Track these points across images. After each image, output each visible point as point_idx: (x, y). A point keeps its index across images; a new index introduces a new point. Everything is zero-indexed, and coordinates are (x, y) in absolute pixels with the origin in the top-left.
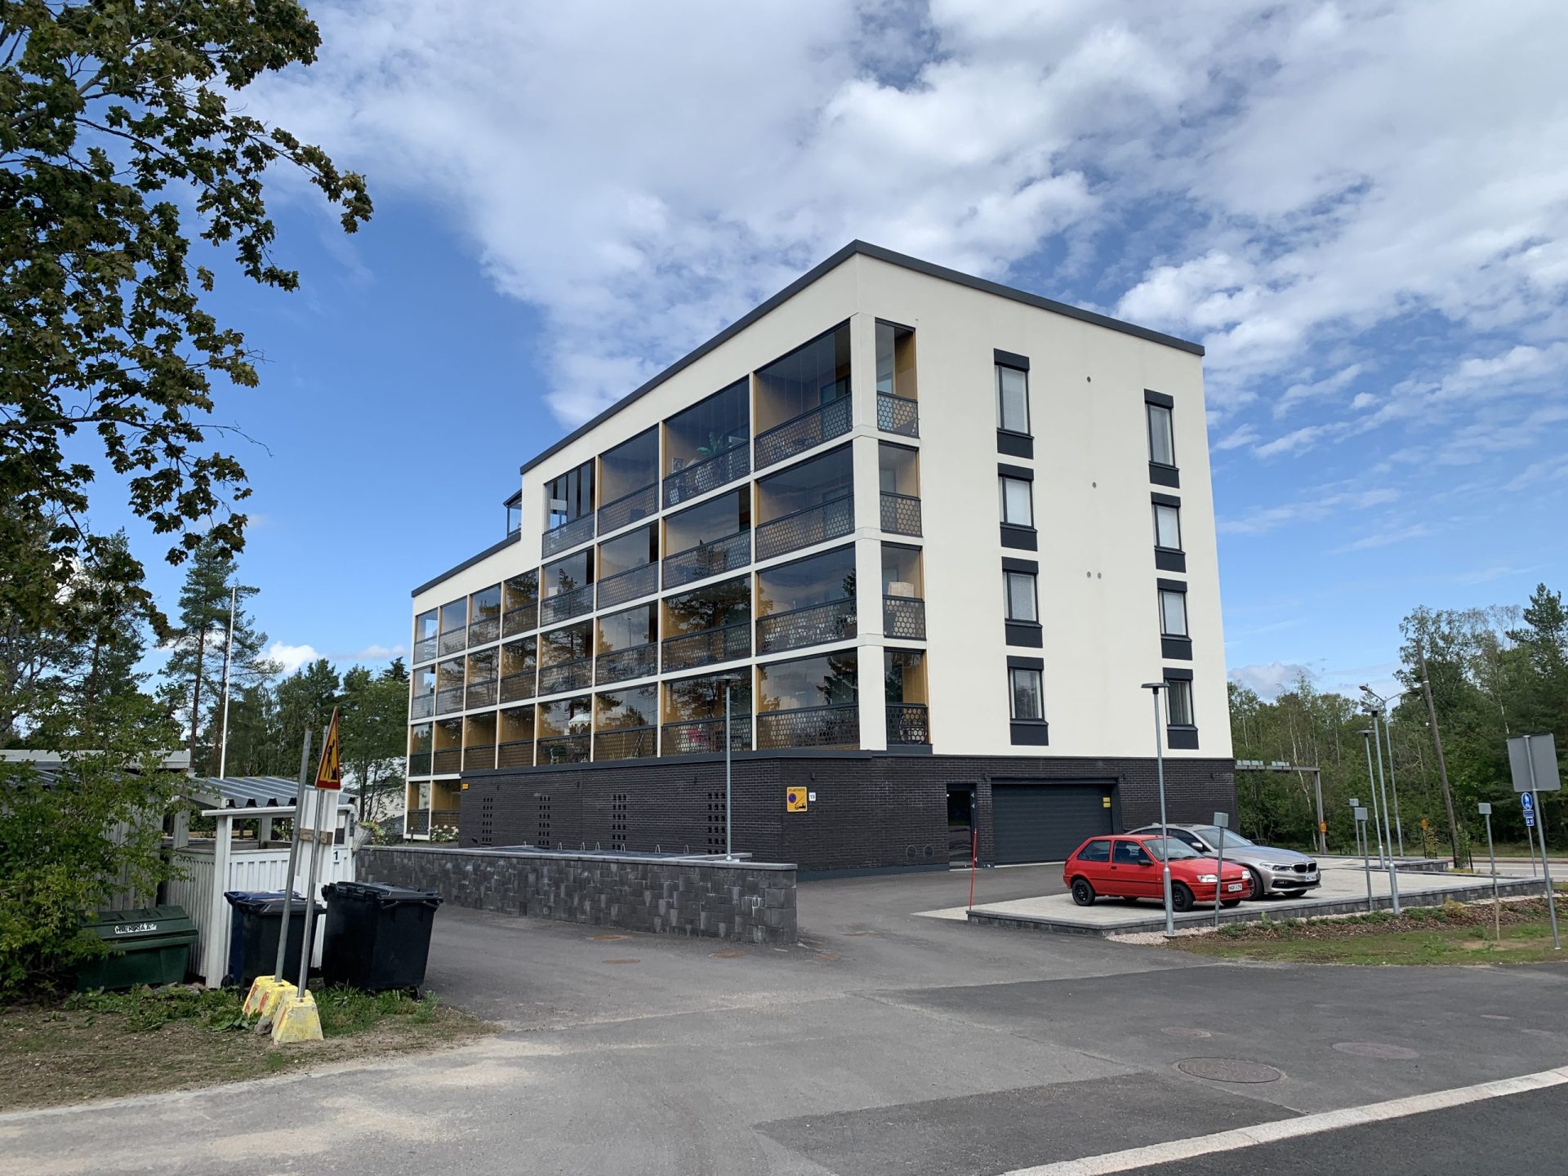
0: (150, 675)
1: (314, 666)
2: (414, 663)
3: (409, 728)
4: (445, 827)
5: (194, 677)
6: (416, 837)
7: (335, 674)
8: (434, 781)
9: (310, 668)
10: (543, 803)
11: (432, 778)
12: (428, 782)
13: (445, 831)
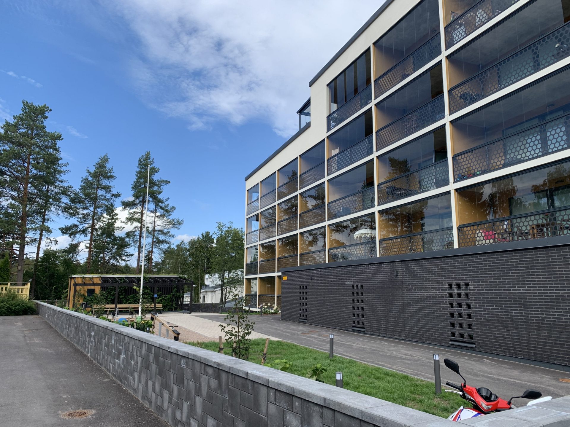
0: (124, 228)
1: (204, 234)
2: (247, 215)
3: (245, 249)
4: (269, 304)
5: (139, 225)
6: (252, 309)
7: (213, 238)
8: (260, 278)
9: (203, 235)
10: (355, 290)
11: (258, 276)
12: (256, 278)
13: (269, 307)
